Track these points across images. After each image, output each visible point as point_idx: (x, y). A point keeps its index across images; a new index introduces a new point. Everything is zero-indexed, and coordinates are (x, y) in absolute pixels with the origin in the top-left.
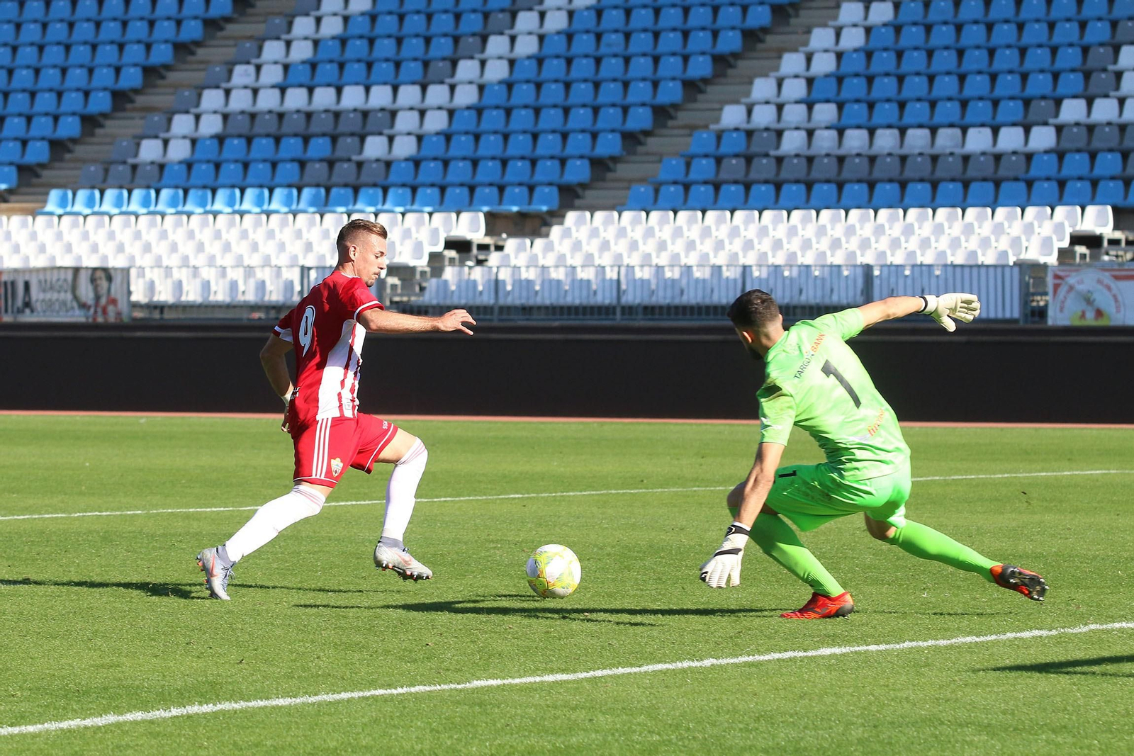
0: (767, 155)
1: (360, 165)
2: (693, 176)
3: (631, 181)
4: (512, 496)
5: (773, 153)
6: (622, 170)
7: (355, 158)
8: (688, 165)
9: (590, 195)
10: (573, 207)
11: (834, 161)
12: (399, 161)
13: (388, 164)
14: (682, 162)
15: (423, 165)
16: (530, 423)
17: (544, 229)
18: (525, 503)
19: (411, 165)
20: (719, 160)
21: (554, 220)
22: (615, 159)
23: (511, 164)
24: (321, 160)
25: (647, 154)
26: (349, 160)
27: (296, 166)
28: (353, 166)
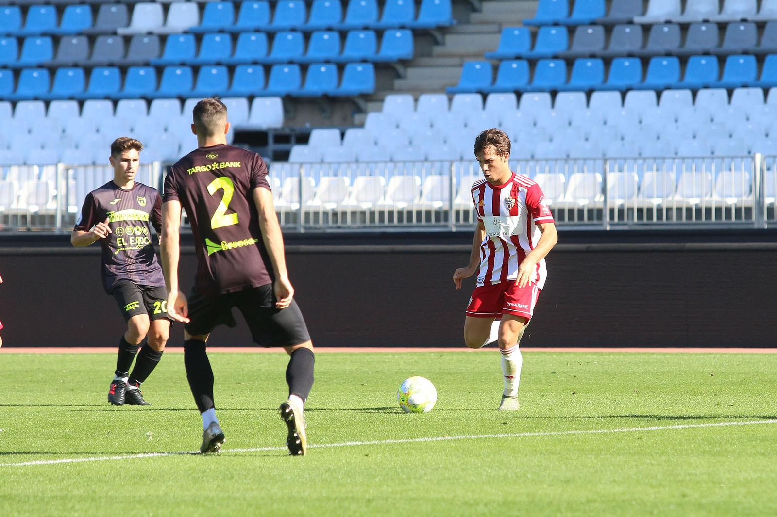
0: (630, 23)
1: (127, 40)
2: (541, 49)
3: (463, 56)
4: (349, 443)
5: (638, 19)
6: (453, 43)
7: (122, 31)
8: (534, 36)
9: (413, 74)
10: (392, 90)
11: (714, 29)
12: (177, 35)
13: (163, 39)
14: (527, 31)
15: (206, 39)
16: (351, 354)
17: (357, 118)
18: (367, 451)
19: (191, 39)
20: (571, 30)
21: (370, 105)
22: (443, 30)
23: (315, 37)
24: (79, 34)
25: (483, 23)
26: (114, 34)
27: (48, 41)
28: (120, 41)
